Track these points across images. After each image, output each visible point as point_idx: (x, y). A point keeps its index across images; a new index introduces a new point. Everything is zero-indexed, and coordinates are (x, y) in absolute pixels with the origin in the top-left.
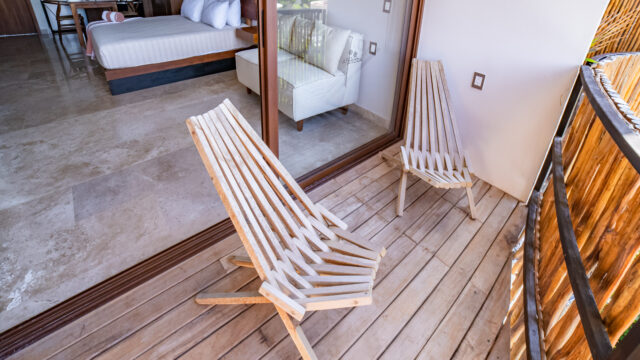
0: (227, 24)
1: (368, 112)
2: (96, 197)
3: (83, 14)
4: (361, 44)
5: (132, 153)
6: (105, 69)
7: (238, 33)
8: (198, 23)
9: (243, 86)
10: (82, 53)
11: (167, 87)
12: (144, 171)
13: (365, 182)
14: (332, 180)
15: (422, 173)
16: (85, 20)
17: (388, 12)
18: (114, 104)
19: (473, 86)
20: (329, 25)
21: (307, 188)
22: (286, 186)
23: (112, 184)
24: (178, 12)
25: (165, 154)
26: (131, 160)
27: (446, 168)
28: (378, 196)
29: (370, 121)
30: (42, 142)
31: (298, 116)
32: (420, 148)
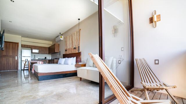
6: (38, 73)
8: (63, 64)
17: (123, 51)
19: (155, 64)
23: (41, 101)
30: (16, 91)
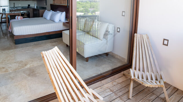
0: (60, 21)
1: (117, 55)
2: (5, 80)
3: (9, 17)
4: (114, 28)
5: (20, 65)
6: (14, 35)
7: (64, 24)
8: (49, 20)
9: (65, 43)
10: (7, 30)
11: (35, 43)
12: (24, 72)
13: (115, 83)
14: (100, 82)
15: (140, 80)
16: (10, 19)
17: (124, 16)
18: (15, 48)
19: (164, 44)
20: (100, 21)
21: (89, 84)
22: (79, 83)
23: (12, 76)
24: (42, 16)
25: (32, 66)
26: (19, 68)
27: (152, 79)
28: (120, 90)
29: (118, 59)
31: (86, 56)
32: (139, 70)
